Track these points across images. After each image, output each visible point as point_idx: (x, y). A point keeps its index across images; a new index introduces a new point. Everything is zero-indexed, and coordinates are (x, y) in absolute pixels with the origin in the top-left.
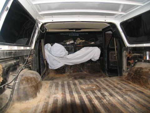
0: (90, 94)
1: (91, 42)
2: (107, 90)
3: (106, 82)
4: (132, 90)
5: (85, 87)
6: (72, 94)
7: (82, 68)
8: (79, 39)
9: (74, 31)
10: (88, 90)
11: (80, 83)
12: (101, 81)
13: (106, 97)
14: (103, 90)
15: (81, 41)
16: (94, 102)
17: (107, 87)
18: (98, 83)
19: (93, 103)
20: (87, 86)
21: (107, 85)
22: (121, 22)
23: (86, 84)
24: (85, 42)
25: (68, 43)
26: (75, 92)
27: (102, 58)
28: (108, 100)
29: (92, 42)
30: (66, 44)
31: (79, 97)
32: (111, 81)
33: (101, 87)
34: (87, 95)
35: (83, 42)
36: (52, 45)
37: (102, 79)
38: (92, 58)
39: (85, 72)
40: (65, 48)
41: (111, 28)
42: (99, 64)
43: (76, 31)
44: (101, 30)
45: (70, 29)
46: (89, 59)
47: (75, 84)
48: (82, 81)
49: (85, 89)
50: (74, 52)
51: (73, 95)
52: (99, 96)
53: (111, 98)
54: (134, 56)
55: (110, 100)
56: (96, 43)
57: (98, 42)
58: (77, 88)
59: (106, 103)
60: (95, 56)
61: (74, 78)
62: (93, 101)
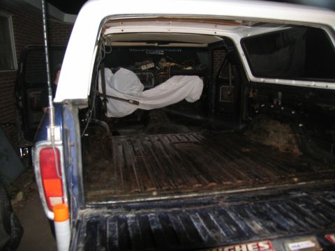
1: (186, 67)
8: (163, 60)
9: (156, 45)
15: (168, 63)
22: (243, 37)
24: (175, 66)
25: (144, 68)
27: (205, 96)
29: (189, 66)
30: (141, 70)
35: (172, 66)
36: (114, 72)
38: (188, 97)
40: (139, 76)
41: (225, 46)
43: (160, 45)
44: (205, 45)
46: (182, 99)
50: (155, 86)
56: (195, 69)
57: (199, 68)
60: (193, 92)
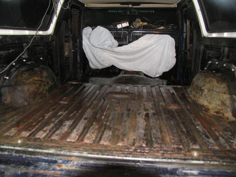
8: (138, 20)
9: (130, 6)
15: (141, 23)
25: (119, 26)
29: (161, 26)
35: (144, 26)
43: (134, 7)
44: (175, 6)
45: (122, 3)
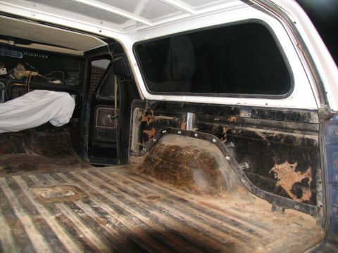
0: (64, 212)
1: (53, 80)
2: (105, 200)
3: (94, 178)
4: (162, 196)
5: (45, 193)
6: (12, 216)
7: (23, 144)
8: (21, 66)
9: (12, 43)
10: (58, 202)
11: (31, 184)
12: (85, 176)
13: (108, 216)
14: (96, 198)
15: (28, 72)
16: (82, 233)
17: (102, 192)
18: (77, 180)
19: (81, 236)
20: (50, 191)
21: (102, 187)
22: (136, 41)
23: (45, 184)
24: (37, 77)
26: (22, 210)
27: (76, 120)
28: (116, 224)
29: (57, 79)
31: (38, 224)
32: (109, 177)
33: (87, 192)
34: (58, 215)
35: (33, 76)
37: (85, 171)
38: (53, 119)
39: (34, 154)
41: (110, 53)
42: (69, 134)
43: (17, 45)
44: (81, 53)
46: (45, 121)
47: (14, 187)
48: (32, 176)
49: (48, 199)
50: (6, 100)
51: (16, 218)
52: (90, 215)
53: (122, 219)
54: (161, 120)
55: (120, 223)
56: (65, 83)
57: (71, 82)
58: (25, 197)
59: (115, 234)
60: (60, 114)
61: (5, 169)
62: (80, 231)
